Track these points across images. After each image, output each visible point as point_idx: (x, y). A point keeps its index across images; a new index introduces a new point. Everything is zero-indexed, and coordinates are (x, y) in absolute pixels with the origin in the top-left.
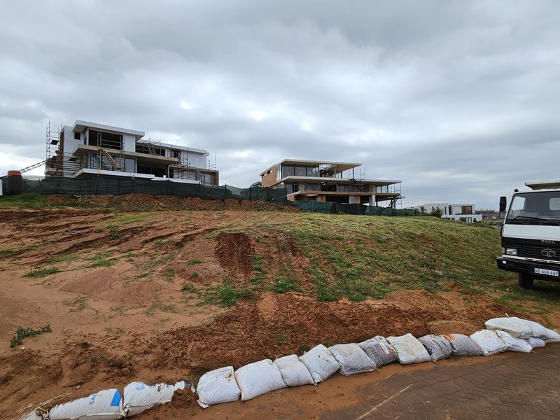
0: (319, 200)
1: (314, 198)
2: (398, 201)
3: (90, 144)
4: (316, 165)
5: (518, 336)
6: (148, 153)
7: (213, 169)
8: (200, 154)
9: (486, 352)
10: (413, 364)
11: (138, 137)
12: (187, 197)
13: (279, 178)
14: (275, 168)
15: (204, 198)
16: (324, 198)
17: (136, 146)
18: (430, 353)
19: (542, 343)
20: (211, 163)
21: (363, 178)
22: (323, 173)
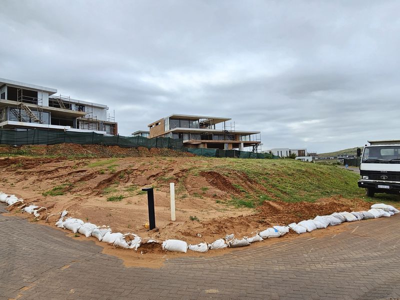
0: (201, 146)
1: (197, 145)
2: (259, 147)
3: (8, 99)
4: (197, 119)
5: (385, 210)
6: (59, 107)
7: (112, 121)
8: (101, 108)
9: (375, 217)
10: (352, 221)
11: (50, 93)
12: (108, 146)
13: (167, 129)
14: (163, 121)
15: (122, 146)
16: (206, 145)
17: (49, 101)
18: (357, 217)
19: (393, 213)
20: (110, 116)
21: (233, 129)
22: (202, 125)
